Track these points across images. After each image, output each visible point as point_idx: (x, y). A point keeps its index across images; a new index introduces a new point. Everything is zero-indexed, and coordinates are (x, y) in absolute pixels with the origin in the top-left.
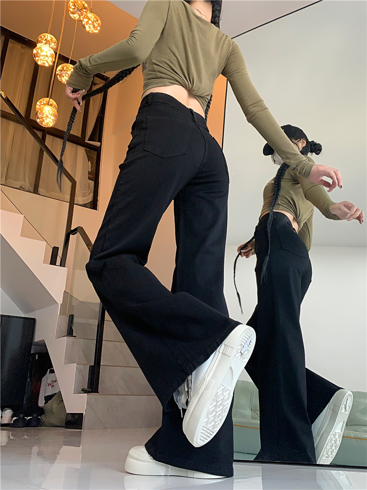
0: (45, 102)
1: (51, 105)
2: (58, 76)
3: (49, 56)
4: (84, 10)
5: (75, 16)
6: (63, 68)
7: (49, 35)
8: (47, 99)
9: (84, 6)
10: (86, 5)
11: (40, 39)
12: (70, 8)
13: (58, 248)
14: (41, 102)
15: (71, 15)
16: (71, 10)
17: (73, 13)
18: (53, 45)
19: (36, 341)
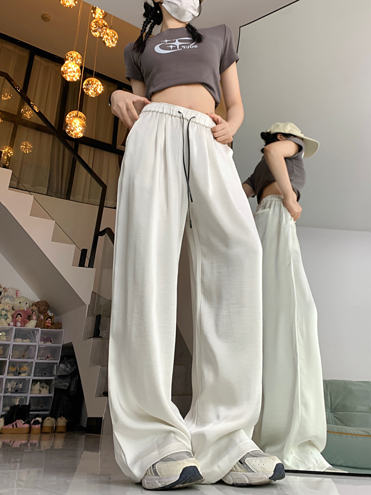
0: (74, 115)
1: (80, 117)
2: (85, 90)
3: (76, 71)
4: (104, 28)
5: (96, 33)
7: (75, 52)
8: (76, 112)
9: (104, 24)
10: (106, 24)
11: (67, 57)
12: (92, 27)
13: (87, 250)
14: (70, 115)
15: (93, 33)
16: (93, 29)
17: (95, 31)
18: (79, 61)
19: (65, 343)
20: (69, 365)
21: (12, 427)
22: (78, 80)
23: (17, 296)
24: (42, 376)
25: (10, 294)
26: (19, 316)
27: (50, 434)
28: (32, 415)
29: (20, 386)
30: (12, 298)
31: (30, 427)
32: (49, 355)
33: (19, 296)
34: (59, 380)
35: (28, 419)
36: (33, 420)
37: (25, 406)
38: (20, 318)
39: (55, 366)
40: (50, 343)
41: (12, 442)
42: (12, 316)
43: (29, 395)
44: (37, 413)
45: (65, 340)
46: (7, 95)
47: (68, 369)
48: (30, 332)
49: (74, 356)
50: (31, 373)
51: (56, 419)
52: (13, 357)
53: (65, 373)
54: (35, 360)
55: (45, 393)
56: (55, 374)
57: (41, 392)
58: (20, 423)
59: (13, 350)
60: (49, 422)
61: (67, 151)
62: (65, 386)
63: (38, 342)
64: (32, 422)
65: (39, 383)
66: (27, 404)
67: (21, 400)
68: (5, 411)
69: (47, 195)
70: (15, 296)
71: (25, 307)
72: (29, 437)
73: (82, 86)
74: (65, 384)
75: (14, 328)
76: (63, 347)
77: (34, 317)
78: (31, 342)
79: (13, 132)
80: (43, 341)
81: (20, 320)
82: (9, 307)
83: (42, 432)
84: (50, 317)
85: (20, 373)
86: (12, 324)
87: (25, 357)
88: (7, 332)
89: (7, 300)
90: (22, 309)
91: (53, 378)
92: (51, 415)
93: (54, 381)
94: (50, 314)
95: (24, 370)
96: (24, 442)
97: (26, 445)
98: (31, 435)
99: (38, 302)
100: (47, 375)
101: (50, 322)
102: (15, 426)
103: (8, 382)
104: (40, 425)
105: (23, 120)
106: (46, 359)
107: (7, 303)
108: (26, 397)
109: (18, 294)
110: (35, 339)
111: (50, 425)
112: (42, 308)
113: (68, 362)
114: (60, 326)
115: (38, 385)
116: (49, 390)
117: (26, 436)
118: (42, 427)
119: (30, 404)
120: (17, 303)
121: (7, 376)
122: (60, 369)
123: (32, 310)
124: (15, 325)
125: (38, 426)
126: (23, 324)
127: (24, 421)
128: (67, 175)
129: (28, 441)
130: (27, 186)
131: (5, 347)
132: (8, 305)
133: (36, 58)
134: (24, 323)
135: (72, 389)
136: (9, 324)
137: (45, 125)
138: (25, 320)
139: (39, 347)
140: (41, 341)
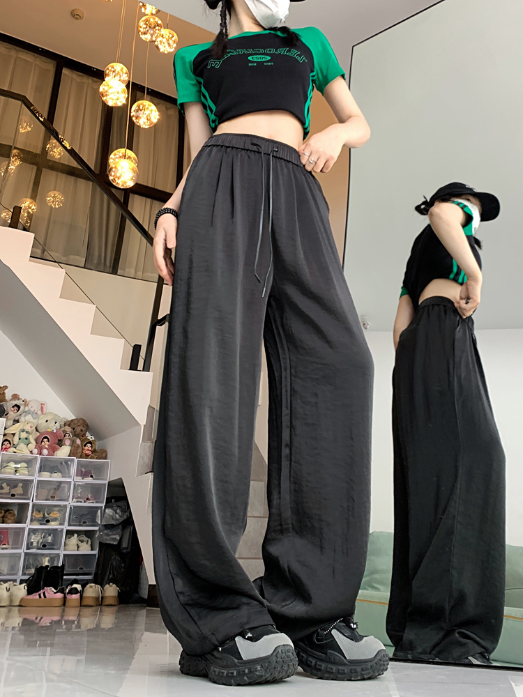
0: (121, 155)
1: (129, 158)
2: (134, 119)
3: (120, 92)
4: (157, 28)
5: (146, 36)
6: (139, 106)
7: (118, 64)
8: (123, 150)
9: (157, 23)
10: (160, 22)
11: (107, 71)
12: (141, 27)
13: (140, 346)
14: (115, 155)
15: (143, 37)
16: (142, 30)
17: (145, 33)
18: (125, 77)
19: (111, 480)
20: (118, 511)
21: (38, 597)
22: (123, 104)
23: (42, 411)
24: (80, 525)
25: (32, 410)
26: (45, 440)
27: (94, 608)
28: (67, 580)
29: (50, 539)
30: (35, 414)
31: (65, 597)
32: (89, 496)
33: (45, 411)
34: (106, 532)
35: (62, 585)
36: (69, 588)
37: (57, 567)
38: (48, 443)
39: (99, 511)
40: (91, 478)
41: (39, 618)
42: (36, 440)
43: (62, 552)
44: (74, 577)
45: (112, 475)
46: (26, 126)
47: (117, 516)
48: (61, 463)
49: (125, 498)
50: (64, 521)
51: (102, 586)
52: (39, 497)
53: (114, 523)
54: (71, 503)
55: (85, 549)
56: (99, 523)
57: (80, 548)
58: (50, 591)
59: (37, 488)
60: (92, 590)
61: (113, 206)
62: (114, 540)
63: (73, 478)
64: (67, 591)
65: (76, 535)
66: (60, 564)
67: (52, 559)
68: (29, 574)
69: (84, 268)
70: (39, 412)
71: (53, 427)
72: (64, 611)
73: (130, 112)
74: (114, 537)
75: (39, 457)
76: (110, 484)
77: (67, 442)
78: (63, 477)
79: (35, 179)
80: (81, 476)
81: (47, 447)
82: (31, 427)
83: (82, 604)
84: (90, 443)
85: (48, 521)
86: (36, 451)
87: (56, 499)
88: (29, 462)
89: (29, 417)
90: (49, 430)
91: (97, 528)
92: (95, 581)
93: (98, 533)
94: (90, 437)
95: (54, 516)
96: (56, 618)
97: (59, 622)
98: (66, 609)
99: (72, 421)
100: (87, 524)
101: (90, 449)
102: (42, 595)
103: (31, 534)
104: (79, 594)
105: (50, 161)
106: (85, 502)
107: (28, 422)
108: (58, 555)
109: (44, 409)
110: (69, 473)
111: (94, 595)
112: (78, 429)
113: (118, 506)
114: (104, 455)
115: (75, 538)
116: (91, 545)
117: (58, 610)
118: (81, 597)
119: (63, 565)
120: (42, 421)
121: (30, 524)
122: (106, 515)
123: (64, 431)
124: (41, 454)
125: (76, 596)
126: (52, 452)
127: (56, 589)
128: (114, 239)
129: (62, 616)
130: (55, 255)
131: (27, 483)
132: (30, 425)
133: (65, 71)
134: (53, 450)
135: (125, 545)
136: (31, 452)
137: (80, 167)
138: (54, 445)
139: (75, 485)
140: (77, 475)
